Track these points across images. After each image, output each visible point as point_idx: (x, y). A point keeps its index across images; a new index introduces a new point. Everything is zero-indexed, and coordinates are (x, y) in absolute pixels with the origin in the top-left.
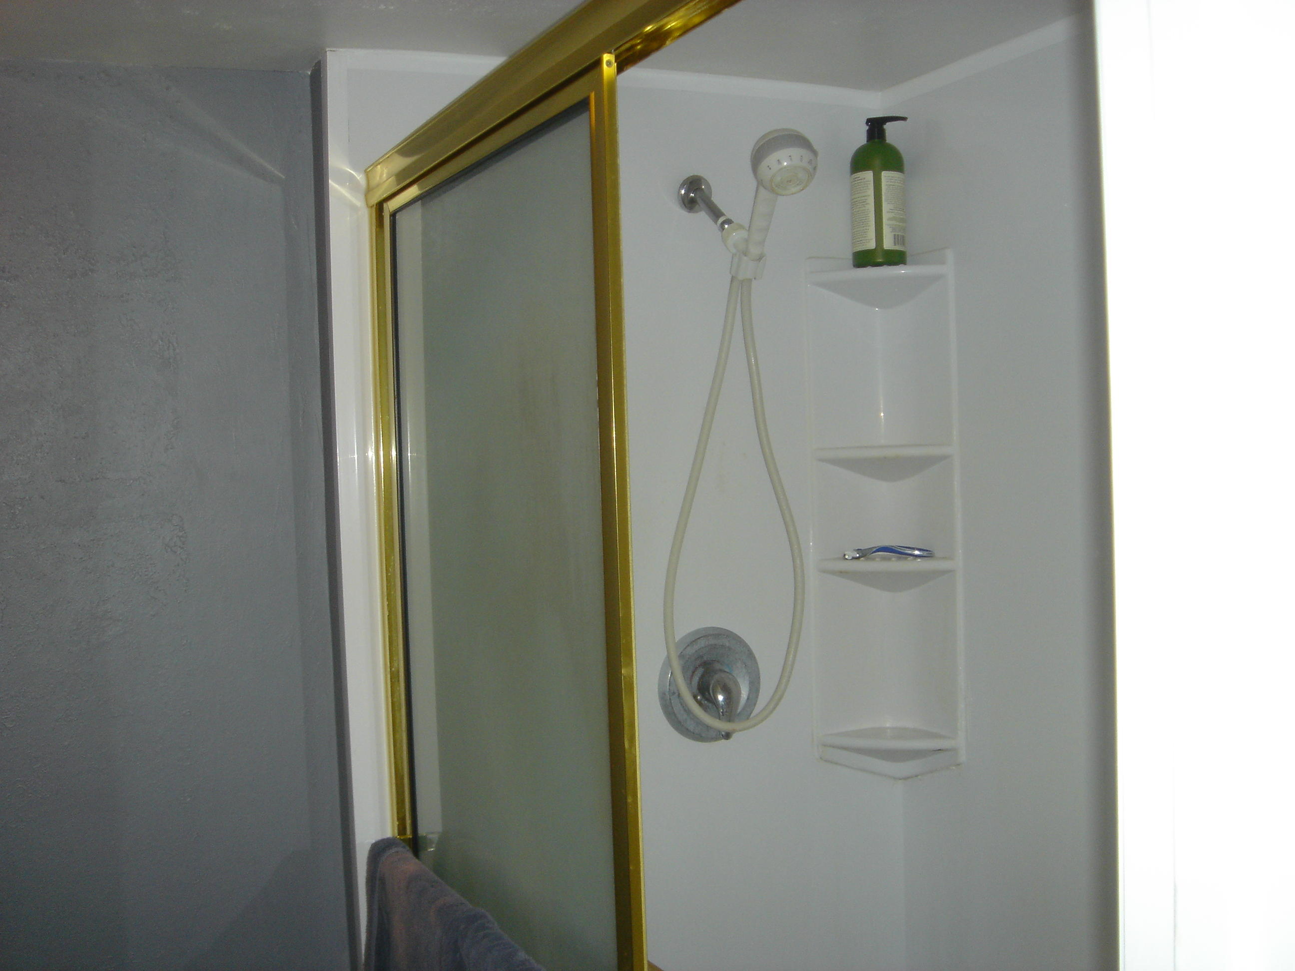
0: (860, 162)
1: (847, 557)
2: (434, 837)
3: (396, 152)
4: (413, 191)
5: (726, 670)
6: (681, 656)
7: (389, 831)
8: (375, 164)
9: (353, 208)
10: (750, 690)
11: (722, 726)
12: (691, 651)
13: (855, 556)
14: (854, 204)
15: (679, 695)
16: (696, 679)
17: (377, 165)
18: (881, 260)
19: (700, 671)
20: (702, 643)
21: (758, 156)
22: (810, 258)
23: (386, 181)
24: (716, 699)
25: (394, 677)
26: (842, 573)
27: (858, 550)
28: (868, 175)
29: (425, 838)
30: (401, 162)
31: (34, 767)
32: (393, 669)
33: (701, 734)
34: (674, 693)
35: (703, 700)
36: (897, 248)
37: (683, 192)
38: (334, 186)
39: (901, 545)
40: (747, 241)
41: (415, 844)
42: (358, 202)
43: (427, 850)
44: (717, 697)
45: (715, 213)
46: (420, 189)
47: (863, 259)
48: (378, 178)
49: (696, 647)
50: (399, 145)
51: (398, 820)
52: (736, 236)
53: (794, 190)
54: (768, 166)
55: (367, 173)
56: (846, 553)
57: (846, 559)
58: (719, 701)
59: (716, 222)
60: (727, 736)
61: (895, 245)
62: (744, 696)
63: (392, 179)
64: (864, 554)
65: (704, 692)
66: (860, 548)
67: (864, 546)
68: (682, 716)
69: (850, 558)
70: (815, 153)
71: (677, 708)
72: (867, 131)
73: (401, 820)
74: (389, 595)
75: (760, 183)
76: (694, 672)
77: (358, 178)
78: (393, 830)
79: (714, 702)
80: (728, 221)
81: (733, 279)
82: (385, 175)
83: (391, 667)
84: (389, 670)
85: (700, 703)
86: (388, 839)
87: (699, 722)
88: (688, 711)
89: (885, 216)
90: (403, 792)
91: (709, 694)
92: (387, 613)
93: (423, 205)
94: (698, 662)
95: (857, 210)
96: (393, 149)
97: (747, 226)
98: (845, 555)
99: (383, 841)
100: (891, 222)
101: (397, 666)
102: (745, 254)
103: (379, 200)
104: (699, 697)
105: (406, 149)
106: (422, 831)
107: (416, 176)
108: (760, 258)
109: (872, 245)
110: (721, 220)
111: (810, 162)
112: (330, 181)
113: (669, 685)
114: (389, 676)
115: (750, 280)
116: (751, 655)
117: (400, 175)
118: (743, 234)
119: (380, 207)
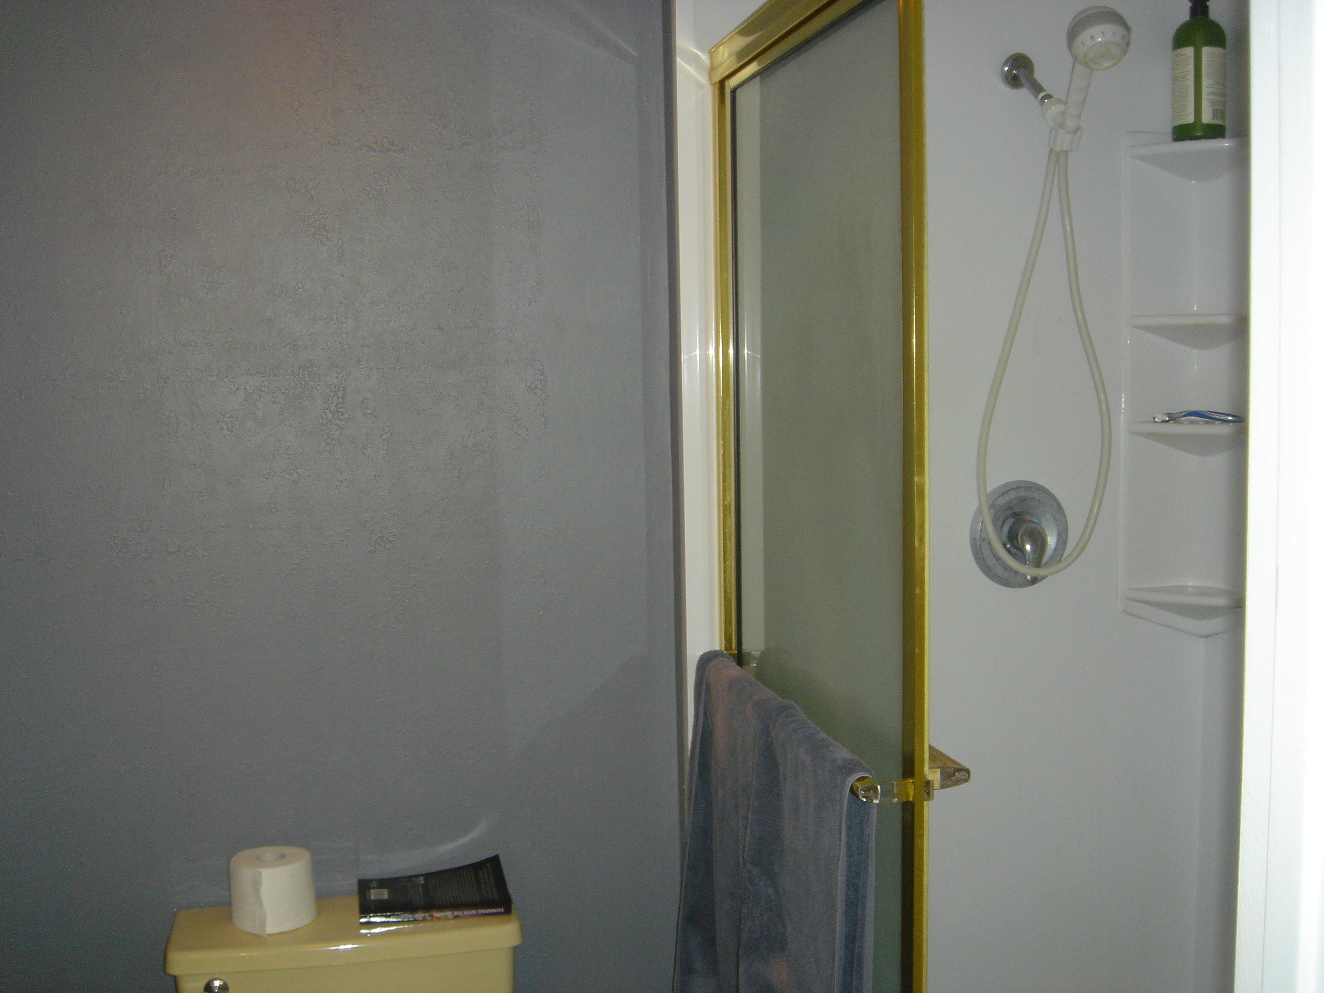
0: (1182, 38)
1: (1156, 420)
2: (756, 654)
3: (737, 33)
4: (753, 68)
5: (1036, 521)
6: (992, 506)
7: (717, 644)
8: (717, 46)
9: (699, 85)
10: (1058, 541)
11: (1029, 571)
12: (1001, 501)
13: (1164, 419)
14: (1175, 79)
15: (989, 543)
16: (1006, 528)
17: (720, 46)
18: (1200, 134)
19: (1010, 521)
20: (1013, 495)
21: (1073, 33)
22: (1128, 133)
23: (727, 59)
24: (1024, 547)
25: (726, 509)
26: (1151, 436)
27: (1169, 415)
28: (1189, 51)
29: (749, 654)
30: (741, 42)
31: (412, 576)
32: (726, 503)
33: (1009, 580)
34: (984, 540)
35: (1012, 548)
36: (1216, 122)
37: (1006, 69)
38: (681, 64)
39: (1211, 410)
40: (1063, 113)
41: (740, 658)
42: (704, 80)
43: (749, 664)
44: (1025, 546)
45: (1037, 88)
46: (759, 65)
47: (1182, 133)
48: (720, 58)
49: (1007, 498)
50: (739, 26)
51: (725, 640)
52: (1054, 109)
53: (1106, 65)
54: (1082, 42)
55: (711, 54)
56: (1157, 416)
57: (1157, 422)
58: (1026, 551)
59: (1036, 97)
60: (1034, 581)
61: (1213, 119)
62: (1052, 547)
63: (734, 58)
64: (1173, 418)
65: (1013, 542)
66: (1170, 412)
67: (1175, 410)
68: (991, 561)
69: (1160, 421)
70: (1128, 29)
71: (987, 553)
72: (1191, 7)
73: (728, 640)
74: (724, 435)
75: (1076, 59)
76: (1004, 522)
77: (704, 58)
78: (721, 644)
79: (1022, 550)
80: (1048, 96)
81: (1051, 150)
82: (726, 55)
83: (724, 500)
84: (722, 503)
85: (1008, 551)
86: (717, 651)
87: (1007, 568)
88: (997, 558)
89: (1205, 90)
90: (731, 615)
91: (1018, 542)
92: (721, 470)
93: (762, 80)
94: (1009, 513)
95: (1177, 86)
96: (734, 31)
97: (1064, 100)
98: (1155, 418)
99: (710, 653)
100: (1208, 97)
101: (729, 500)
102: (1062, 127)
103: (722, 77)
104: (1008, 546)
105: (745, 30)
106: (746, 647)
107: (754, 54)
108: (1077, 129)
109: (1190, 119)
110: (1041, 95)
111: (1123, 37)
112: (677, 58)
113: (980, 532)
114: (722, 508)
115: (1067, 153)
116: (1059, 507)
117: (740, 54)
118: (1061, 108)
119: (722, 84)
